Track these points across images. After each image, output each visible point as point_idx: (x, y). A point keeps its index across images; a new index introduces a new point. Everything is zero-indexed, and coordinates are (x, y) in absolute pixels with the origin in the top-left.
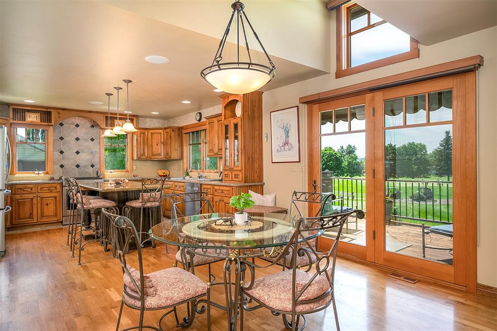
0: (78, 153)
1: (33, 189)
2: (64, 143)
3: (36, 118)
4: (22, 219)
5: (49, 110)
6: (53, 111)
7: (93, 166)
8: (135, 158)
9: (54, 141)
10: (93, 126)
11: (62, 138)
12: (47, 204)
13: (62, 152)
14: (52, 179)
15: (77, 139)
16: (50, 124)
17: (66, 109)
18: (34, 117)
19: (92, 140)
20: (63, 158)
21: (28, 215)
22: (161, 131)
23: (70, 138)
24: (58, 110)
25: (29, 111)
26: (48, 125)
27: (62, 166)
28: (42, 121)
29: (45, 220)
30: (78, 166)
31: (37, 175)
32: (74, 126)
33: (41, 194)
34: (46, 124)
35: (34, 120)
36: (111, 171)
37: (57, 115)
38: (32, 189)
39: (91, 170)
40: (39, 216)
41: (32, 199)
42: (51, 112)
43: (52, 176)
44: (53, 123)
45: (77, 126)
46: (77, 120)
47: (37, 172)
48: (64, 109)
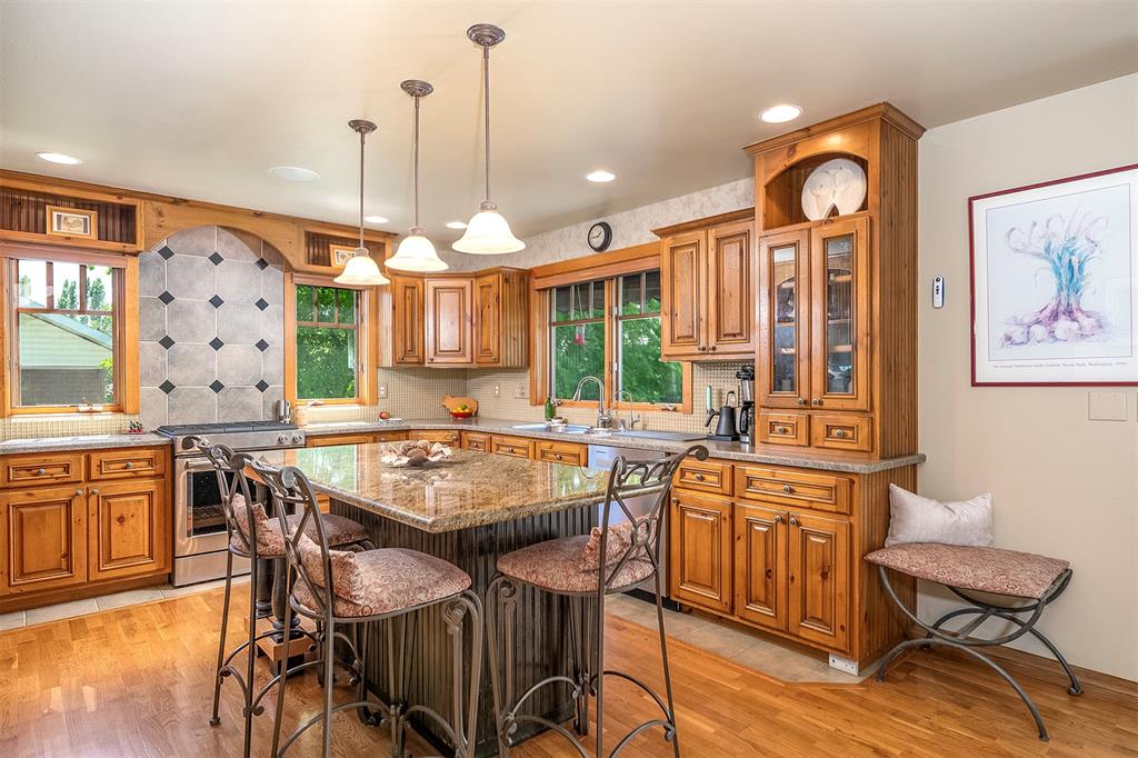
0: (217, 344)
1: (73, 468)
2: (174, 315)
3: (82, 228)
4: (30, 574)
5: (126, 201)
6: (140, 204)
7: (262, 386)
8: (387, 360)
9: (144, 304)
10: (262, 264)
11: (166, 298)
12: (121, 520)
13: (167, 342)
14: (136, 429)
15: (216, 302)
16: (129, 247)
17: (185, 201)
18: (76, 223)
19: (262, 304)
20: (171, 362)
21: (53, 558)
22: (466, 283)
23: (194, 298)
24: (156, 204)
25: (57, 200)
26: (124, 254)
27: (167, 387)
28: (103, 236)
29: (112, 572)
30: (217, 387)
31: (85, 418)
32: (205, 260)
33: (101, 484)
34: (118, 246)
35: (78, 230)
36: (317, 400)
37: (155, 220)
38: (67, 468)
39: (257, 400)
40: (93, 560)
41: (68, 504)
42: (134, 207)
43: (135, 419)
44: (140, 245)
45: (216, 259)
46: (217, 242)
47: (83, 408)
48: (176, 201)
